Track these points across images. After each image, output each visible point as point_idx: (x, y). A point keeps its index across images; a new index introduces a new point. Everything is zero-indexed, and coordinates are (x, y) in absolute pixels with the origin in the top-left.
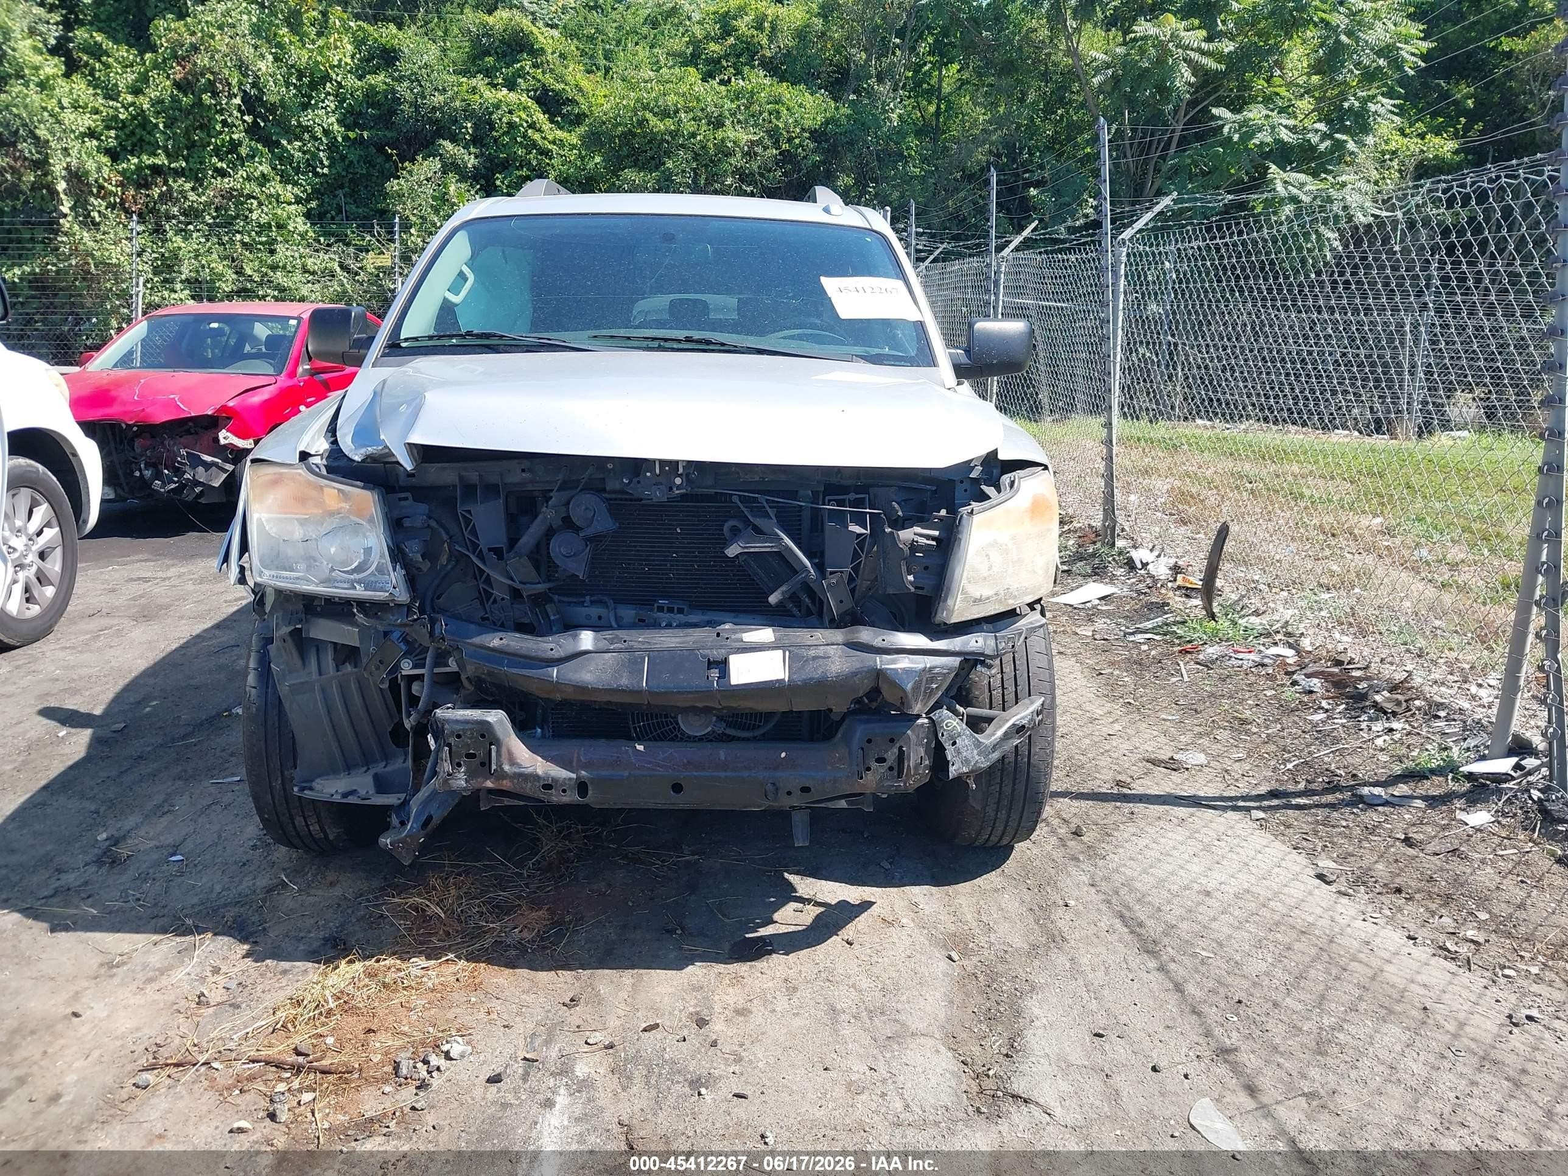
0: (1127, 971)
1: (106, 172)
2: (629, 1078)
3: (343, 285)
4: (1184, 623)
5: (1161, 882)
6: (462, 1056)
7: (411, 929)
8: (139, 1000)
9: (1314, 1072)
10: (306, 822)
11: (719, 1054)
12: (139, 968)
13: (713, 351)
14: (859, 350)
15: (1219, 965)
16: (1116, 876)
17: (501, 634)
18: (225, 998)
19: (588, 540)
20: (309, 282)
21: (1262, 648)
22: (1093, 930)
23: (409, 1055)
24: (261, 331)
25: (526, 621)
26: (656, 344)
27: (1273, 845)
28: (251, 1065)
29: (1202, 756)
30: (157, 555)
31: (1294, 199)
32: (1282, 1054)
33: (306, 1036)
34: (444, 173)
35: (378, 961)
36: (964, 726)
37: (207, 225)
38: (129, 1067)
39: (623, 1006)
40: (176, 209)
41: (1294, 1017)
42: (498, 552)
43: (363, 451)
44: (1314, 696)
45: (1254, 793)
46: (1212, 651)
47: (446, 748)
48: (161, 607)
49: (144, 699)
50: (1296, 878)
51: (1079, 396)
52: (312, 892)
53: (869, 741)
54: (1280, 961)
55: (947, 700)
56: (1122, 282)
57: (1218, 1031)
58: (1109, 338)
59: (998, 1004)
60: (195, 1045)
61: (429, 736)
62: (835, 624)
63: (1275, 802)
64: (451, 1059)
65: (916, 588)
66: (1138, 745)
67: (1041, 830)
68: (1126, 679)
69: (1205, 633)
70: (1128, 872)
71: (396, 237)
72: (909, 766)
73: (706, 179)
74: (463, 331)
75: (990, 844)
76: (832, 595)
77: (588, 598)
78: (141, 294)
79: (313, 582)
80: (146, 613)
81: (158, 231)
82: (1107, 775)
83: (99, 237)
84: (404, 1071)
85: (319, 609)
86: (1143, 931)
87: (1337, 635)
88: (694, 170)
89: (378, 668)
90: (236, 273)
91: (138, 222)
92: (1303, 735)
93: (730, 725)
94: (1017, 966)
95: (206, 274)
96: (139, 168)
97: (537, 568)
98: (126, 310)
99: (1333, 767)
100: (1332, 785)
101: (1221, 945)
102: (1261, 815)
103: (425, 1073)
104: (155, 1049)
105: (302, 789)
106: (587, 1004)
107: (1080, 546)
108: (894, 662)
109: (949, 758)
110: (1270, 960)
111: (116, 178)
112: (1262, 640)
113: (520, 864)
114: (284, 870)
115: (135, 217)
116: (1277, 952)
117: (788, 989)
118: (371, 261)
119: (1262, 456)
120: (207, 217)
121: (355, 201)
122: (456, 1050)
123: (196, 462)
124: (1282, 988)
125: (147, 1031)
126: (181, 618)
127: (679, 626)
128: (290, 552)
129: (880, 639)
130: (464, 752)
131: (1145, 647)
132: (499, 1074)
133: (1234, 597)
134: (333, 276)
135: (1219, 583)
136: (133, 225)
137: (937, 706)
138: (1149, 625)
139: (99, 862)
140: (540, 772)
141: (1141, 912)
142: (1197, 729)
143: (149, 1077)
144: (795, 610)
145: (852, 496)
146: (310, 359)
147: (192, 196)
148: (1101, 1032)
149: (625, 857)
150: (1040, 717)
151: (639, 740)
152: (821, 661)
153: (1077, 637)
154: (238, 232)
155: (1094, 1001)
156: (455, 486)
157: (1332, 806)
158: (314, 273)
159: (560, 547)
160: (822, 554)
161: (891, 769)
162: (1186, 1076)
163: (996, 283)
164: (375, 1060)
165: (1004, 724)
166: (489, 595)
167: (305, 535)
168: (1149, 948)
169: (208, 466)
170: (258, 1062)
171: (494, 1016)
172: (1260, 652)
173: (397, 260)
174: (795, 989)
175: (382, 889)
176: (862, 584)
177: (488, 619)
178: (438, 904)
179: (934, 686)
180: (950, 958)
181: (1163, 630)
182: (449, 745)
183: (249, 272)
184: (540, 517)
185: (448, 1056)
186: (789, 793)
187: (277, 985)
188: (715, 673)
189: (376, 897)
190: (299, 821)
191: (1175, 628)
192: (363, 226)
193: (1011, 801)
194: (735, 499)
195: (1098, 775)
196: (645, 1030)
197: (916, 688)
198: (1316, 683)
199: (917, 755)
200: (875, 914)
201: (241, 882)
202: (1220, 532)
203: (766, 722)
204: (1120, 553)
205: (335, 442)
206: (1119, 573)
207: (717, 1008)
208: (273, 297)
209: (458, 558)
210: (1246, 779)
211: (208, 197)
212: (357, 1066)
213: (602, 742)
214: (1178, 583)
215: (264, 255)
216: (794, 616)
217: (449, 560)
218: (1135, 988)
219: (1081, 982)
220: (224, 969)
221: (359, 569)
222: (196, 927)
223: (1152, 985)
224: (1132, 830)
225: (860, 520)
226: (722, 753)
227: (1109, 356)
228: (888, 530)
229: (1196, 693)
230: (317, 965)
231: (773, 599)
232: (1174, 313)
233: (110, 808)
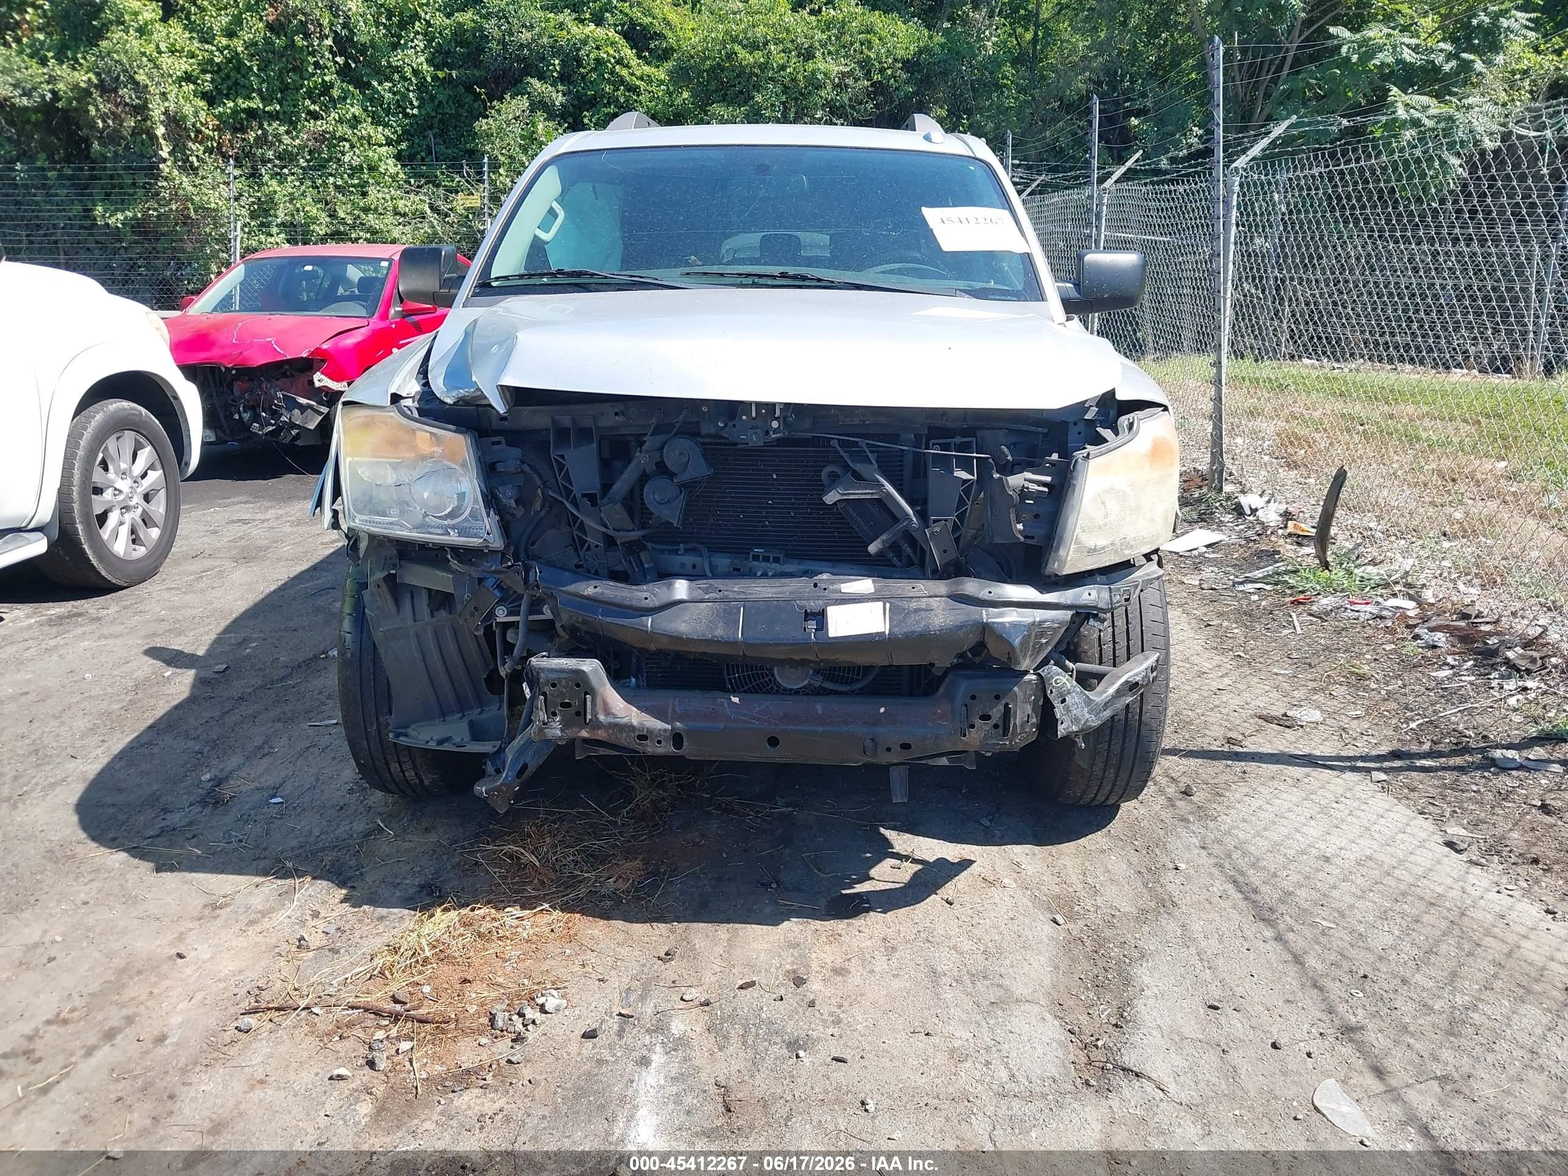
0: (1241, 940)
1: (203, 115)
2: (725, 1037)
3: (433, 227)
4: (1295, 572)
5: (1275, 847)
6: (558, 1010)
7: (505, 877)
8: (241, 942)
9: (1446, 1055)
10: (401, 767)
11: (817, 1014)
12: (241, 910)
13: (809, 287)
14: (962, 284)
15: (1341, 938)
16: (1228, 840)
17: (595, 582)
18: (324, 943)
19: (683, 486)
20: (400, 224)
21: (1380, 600)
22: (1205, 894)
23: (504, 1007)
24: (354, 273)
25: (619, 568)
26: (749, 281)
27: (1396, 809)
28: (351, 1012)
29: (1318, 713)
30: (257, 496)
31: (1416, 123)
32: (1412, 1035)
33: (404, 984)
34: (532, 111)
35: (473, 910)
36: (1075, 683)
37: (302, 168)
38: (232, 1010)
39: (718, 961)
40: (271, 153)
41: (1425, 995)
42: (592, 498)
43: (455, 393)
44: (1438, 651)
45: (1374, 753)
46: (1326, 602)
47: (542, 697)
48: (260, 549)
49: (244, 640)
50: (1422, 844)
51: (1186, 334)
52: (408, 837)
53: (973, 697)
54: (1408, 934)
55: (1056, 655)
56: (1234, 213)
57: (1341, 1008)
58: (1219, 273)
59: (1107, 971)
60: (296, 990)
61: (524, 685)
62: (938, 575)
63: (1397, 763)
64: (546, 1012)
65: (1026, 537)
66: (1249, 700)
67: (1150, 790)
68: (1236, 631)
69: (1318, 583)
70: (1241, 835)
71: (485, 177)
72: (1015, 724)
73: (796, 113)
74: (554, 269)
75: (1096, 803)
76: (935, 545)
77: (682, 546)
78: (239, 239)
79: (407, 528)
80: (246, 555)
81: (254, 175)
82: (1218, 732)
83: (198, 181)
84: (500, 1023)
85: (413, 555)
86: (1258, 898)
87: (1462, 587)
88: (784, 103)
89: (472, 615)
90: (330, 216)
91: (235, 167)
92: (1427, 693)
93: (827, 678)
94: (1125, 932)
95: (300, 218)
96: (235, 112)
97: (631, 516)
98: (225, 255)
99: (1461, 727)
100: (1460, 746)
101: (1342, 915)
102: (1382, 776)
103: (521, 1026)
104: (257, 992)
105: (398, 735)
106: (683, 957)
107: (1185, 491)
108: (1001, 615)
109: (1058, 717)
110: (1397, 933)
111: (213, 123)
112: (1380, 591)
113: (614, 812)
114: (380, 814)
115: (232, 162)
116: (1404, 924)
117: (886, 949)
118: (461, 202)
119: (1373, 397)
120: (301, 161)
121: (445, 142)
122: (551, 1003)
123: (292, 404)
124: (1411, 963)
125: (249, 974)
126: (279, 559)
127: (774, 576)
128: (383, 496)
129: (986, 591)
130: (559, 701)
131: (1255, 598)
132: (595, 1030)
133: (1349, 545)
134: (424, 218)
135: (1333, 531)
136: (230, 169)
137: (1045, 662)
138: (1258, 574)
139: (203, 802)
140: (635, 722)
141: (1255, 878)
142: (1311, 685)
143: (251, 1021)
144: (895, 560)
145: (958, 440)
146: (402, 301)
147: (287, 140)
148: (1216, 1004)
149: (719, 807)
150: (1155, 674)
151: (735, 692)
152: (923, 615)
153: (1183, 587)
154: (331, 175)
155: (1208, 971)
156: (548, 430)
157: (1461, 769)
158: (404, 215)
159: (653, 493)
160: (925, 502)
161: (996, 726)
162: (1309, 1055)
163: (1098, 216)
164: (471, 1011)
165: (1116, 680)
166: (583, 542)
167: (398, 480)
168: (1264, 915)
169: (303, 408)
170: (357, 1008)
171: (589, 969)
172: (1378, 603)
173: (486, 201)
174: (894, 949)
175: (477, 835)
176: (968, 533)
177: (582, 566)
178: (532, 853)
179: (1044, 641)
180: (1055, 921)
181: (1274, 579)
182: (544, 694)
183: (342, 214)
184: (634, 463)
185: (543, 1009)
186: (889, 749)
187: (374, 932)
188: (812, 625)
189: (471, 844)
190: (394, 767)
191: (1286, 578)
192: (452, 166)
193: (1120, 761)
194: (835, 443)
195: (1207, 732)
196: (741, 987)
197: (1024, 642)
198: (1440, 638)
199: (1024, 713)
200: (976, 873)
201: (338, 826)
202: (1336, 478)
203: (864, 676)
204: (1228, 499)
205: (427, 384)
206: (1227, 520)
207: (815, 967)
208: (366, 239)
209: (551, 504)
210: (1365, 738)
211: (302, 140)
212: (453, 1016)
213: (698, 693)
214: (1288, 530)
215: (357, 198)
216: (894, 566)
217: (543, 506)
218: (1252, 957)
219: (1193, 950)
220: (323, 914)
221: (452, 515)
222: (296, 870)
223: (1269, 956)
224: (1244, 790)
225: (966, 465)
226: (819, 707)
227: (1219, 292)
228: (996, 476)
229: (1310, 646)
230: (413, 913)
231: (873, 548)
232: (1283, 247)
233: (213, 748)
